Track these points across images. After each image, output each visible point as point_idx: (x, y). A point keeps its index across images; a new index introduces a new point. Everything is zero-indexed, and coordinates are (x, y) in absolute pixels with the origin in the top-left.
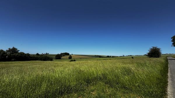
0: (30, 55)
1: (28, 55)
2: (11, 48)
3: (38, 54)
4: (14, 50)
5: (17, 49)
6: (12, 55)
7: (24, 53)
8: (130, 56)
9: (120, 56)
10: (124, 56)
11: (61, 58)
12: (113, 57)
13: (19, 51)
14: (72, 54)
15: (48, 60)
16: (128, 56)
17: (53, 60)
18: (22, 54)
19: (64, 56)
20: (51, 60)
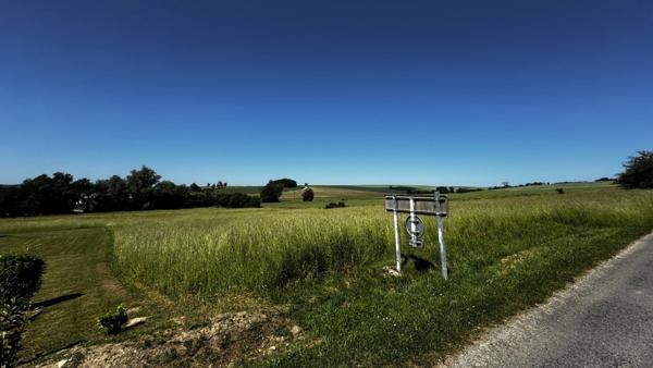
2: (139, 169)
3: (197, 187)
4: (145, 177)
5: (153, 173)
6: (143, 190)
7: (173, 185)
8: (536, 184)
9: (490, 189)
10: (507, 186)
12: (462, 191)
13: (159, 177)
14: (306, 184)
15: (248, 207)
16: (528, 185)
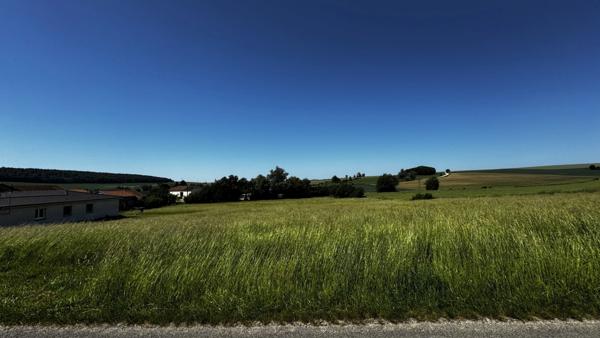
0: (309, 182)
1: (307, 182)
2: (274, 169)
3: (335, 179)
4: (279, 174)
5: (283, 171)
6: (277, 184)
11: (397, 187)
13: (288, 174)
14: (448, 171)
17: (365, 194)
18: (295, 180)
19: (413, 178)
20: (360, 195)
